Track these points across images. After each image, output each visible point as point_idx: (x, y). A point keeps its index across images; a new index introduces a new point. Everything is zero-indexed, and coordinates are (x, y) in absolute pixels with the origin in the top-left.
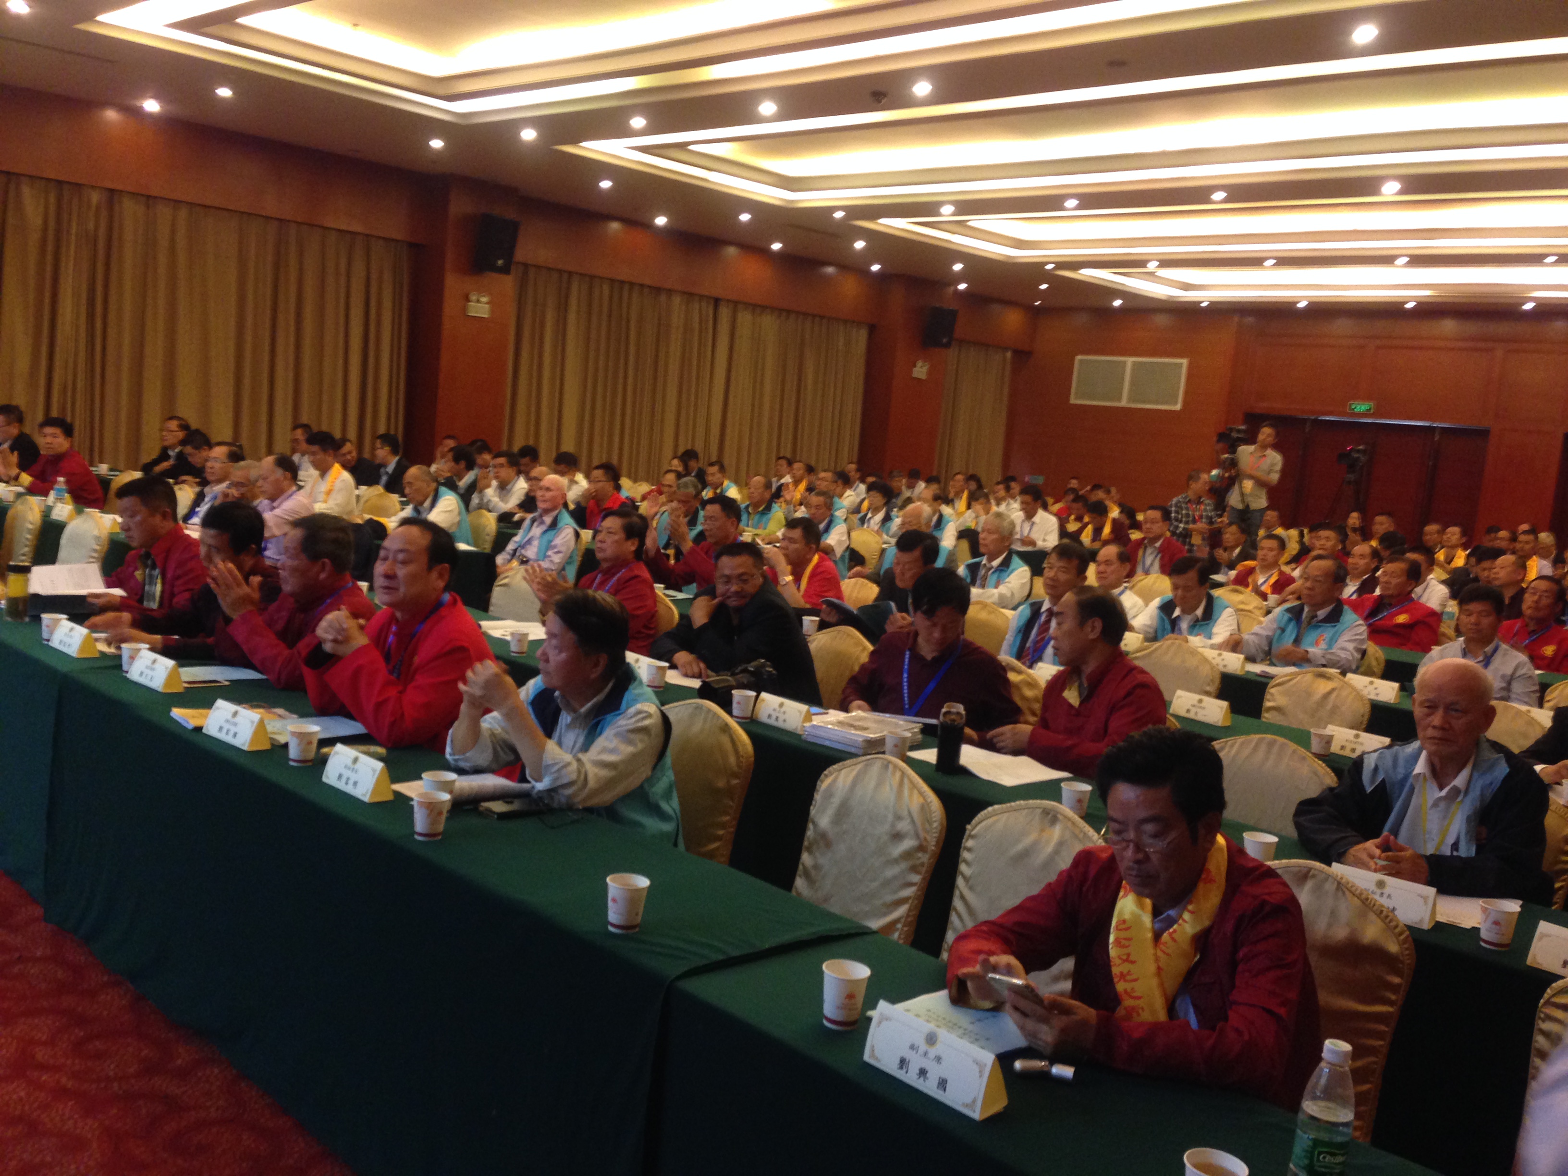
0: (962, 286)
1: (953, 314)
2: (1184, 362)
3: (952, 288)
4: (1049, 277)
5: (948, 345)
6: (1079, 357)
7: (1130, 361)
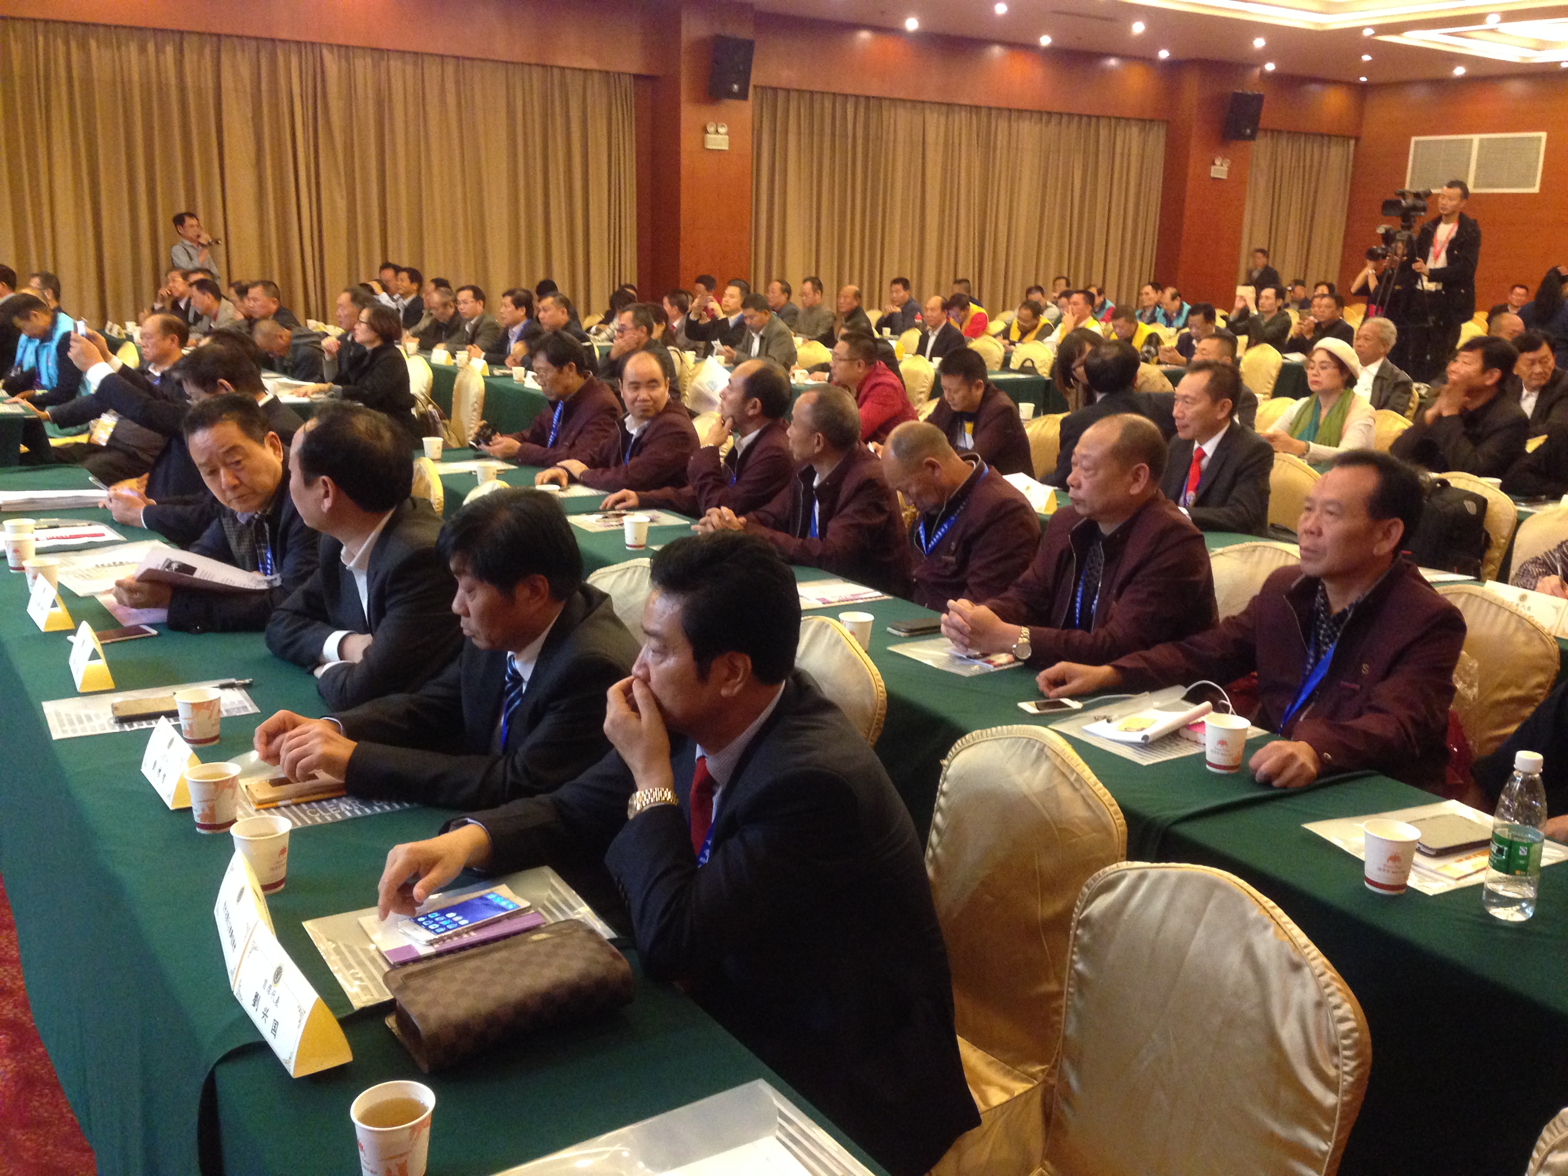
0: (1270, 67)
1: (1259, 99)
2: (1543, 135)
3: (1257, 71)
4: (1371, 46)
5: (1252, 137)
6: (1414, 139)
7: (1476, 138)
